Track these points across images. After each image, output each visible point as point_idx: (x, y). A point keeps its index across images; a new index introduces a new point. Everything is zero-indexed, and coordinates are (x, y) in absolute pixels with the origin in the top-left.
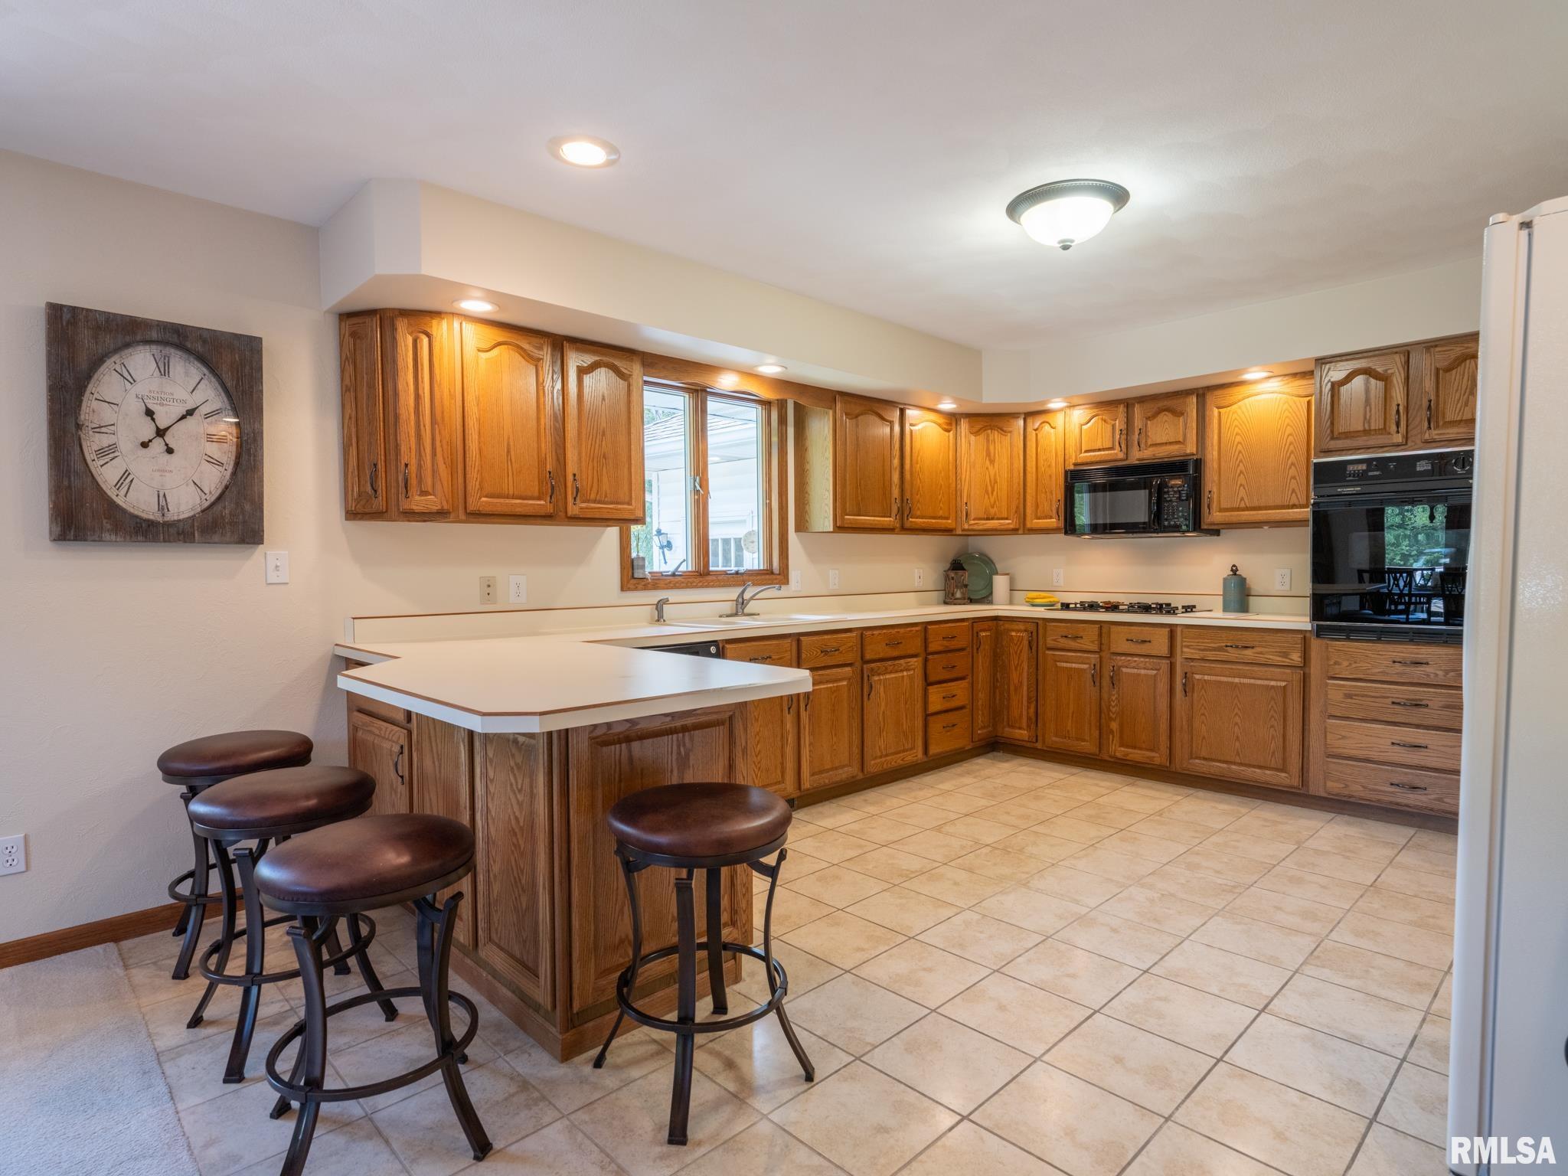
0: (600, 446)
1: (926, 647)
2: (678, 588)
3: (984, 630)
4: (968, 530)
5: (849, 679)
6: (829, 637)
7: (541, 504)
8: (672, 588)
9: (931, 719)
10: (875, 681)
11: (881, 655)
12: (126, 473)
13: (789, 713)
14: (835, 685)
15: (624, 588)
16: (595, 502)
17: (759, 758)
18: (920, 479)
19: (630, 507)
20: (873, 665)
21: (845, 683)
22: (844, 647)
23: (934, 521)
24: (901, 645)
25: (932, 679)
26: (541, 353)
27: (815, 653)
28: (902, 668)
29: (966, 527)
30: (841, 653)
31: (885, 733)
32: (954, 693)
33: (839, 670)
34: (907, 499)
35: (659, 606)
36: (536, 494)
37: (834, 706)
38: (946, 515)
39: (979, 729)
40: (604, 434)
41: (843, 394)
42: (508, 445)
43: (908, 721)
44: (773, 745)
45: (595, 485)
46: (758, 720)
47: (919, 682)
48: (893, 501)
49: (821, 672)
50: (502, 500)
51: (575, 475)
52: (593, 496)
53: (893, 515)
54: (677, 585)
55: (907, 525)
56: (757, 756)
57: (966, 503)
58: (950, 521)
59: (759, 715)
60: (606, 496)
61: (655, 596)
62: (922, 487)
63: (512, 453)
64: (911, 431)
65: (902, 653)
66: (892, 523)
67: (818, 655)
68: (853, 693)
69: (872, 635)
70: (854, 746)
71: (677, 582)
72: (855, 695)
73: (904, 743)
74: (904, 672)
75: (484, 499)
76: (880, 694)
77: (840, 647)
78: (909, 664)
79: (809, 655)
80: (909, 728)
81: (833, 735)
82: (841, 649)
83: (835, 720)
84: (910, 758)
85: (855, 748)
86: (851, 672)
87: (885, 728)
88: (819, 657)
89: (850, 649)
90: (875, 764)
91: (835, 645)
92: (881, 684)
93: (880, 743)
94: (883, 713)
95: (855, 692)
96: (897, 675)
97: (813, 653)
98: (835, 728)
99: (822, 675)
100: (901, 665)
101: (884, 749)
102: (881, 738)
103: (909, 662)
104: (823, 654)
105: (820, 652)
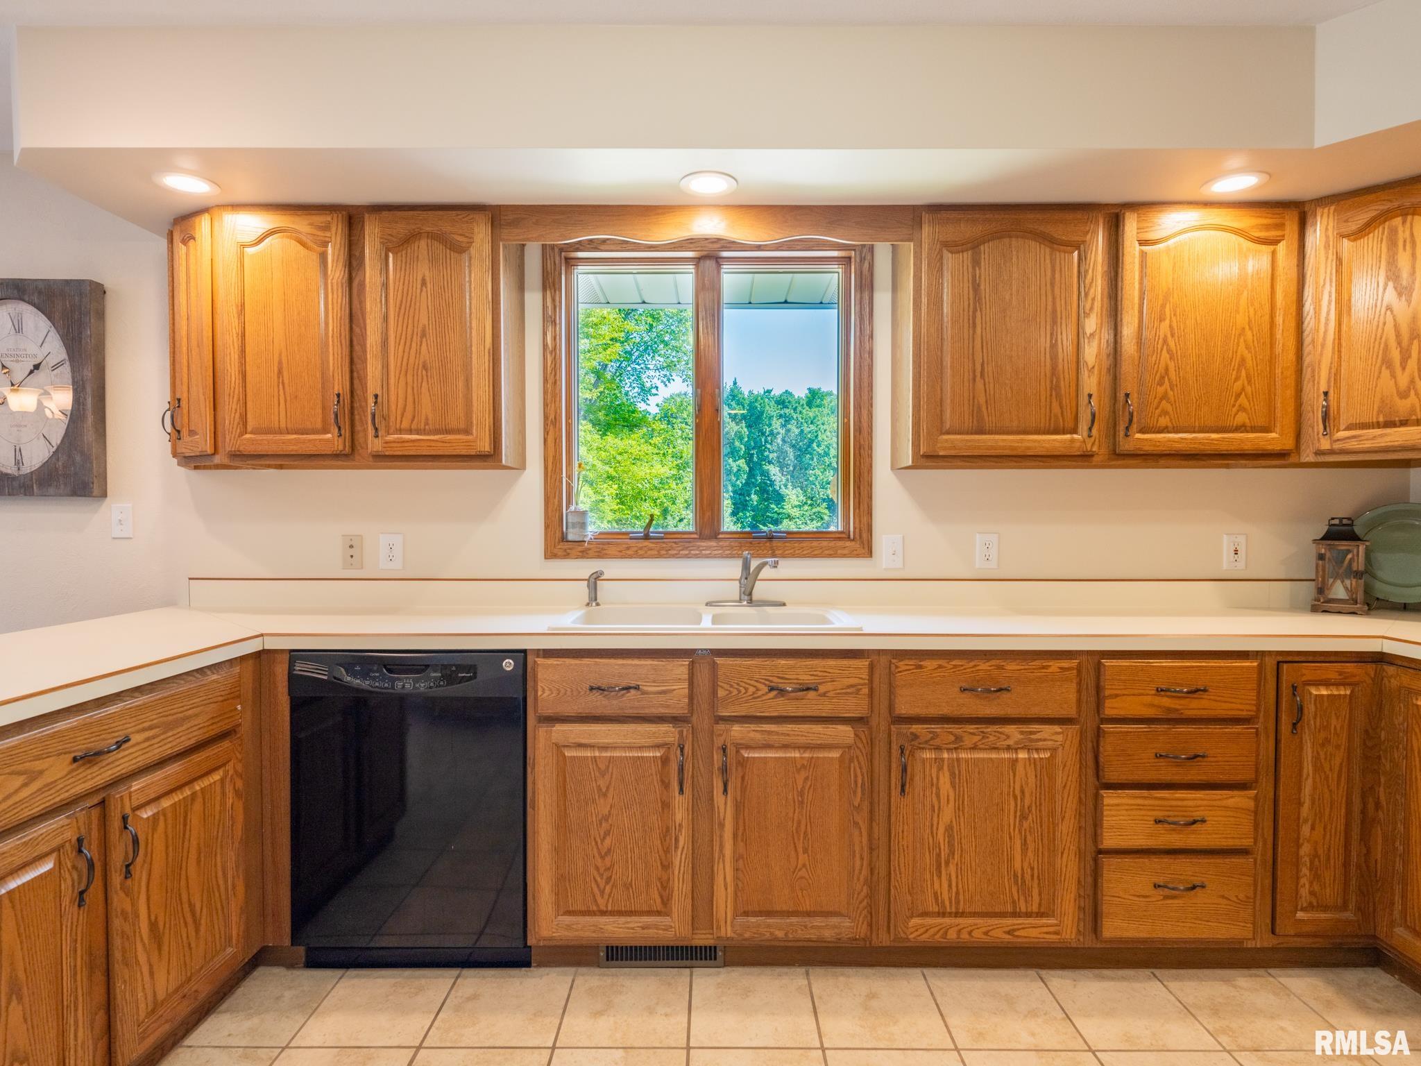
0: (418, 352)
1: (1099, 705)
2: (642, 557)
3: (1327, 683)
4: (1331, 452)
5: (850, 747)
6: (791, 662)
7: (331, 440)
8: (630, 557)
9: (1108, 863)
10: (924, 761)
11: (946, 710)
13: (681, 791)
14: (807, 755)
15: (550, 554)
16: (410, 431)
17: (608, 860)
18: (1169, 351)
19: (470, 437)
20: (916, 728)
21: (835, 754)
22: (829, 686)
23: (1214, 436)
24: (1005, 695)
25: (1112, 775)
26: (328, 234)
27: (751, 689)
28: (1010, 742)
29: (1325, 444)
30: (824, 695)
31: (952, 868)
32: (1197, 815)
33: (818, 728)
34: (1127, 395)
35: (594, 581)
36: (319, 425)
37: (801, 794)
38: (1261, 421)
39: (1302, 909)
40: (424, 335)
41: (937, 209)
42: (280, 363)
43: (1030, 854)
44: (641, 843)
45: (410, 408)
46: (605, 795)
47: (1067, 777)
48: (1083, 400)
49: (767, 727)
50: (270, 437)
51: (376, 396)
52: (405, 425)
53: (1083, 426)
54: (641, 552)
55: (1126, 446)
56: (603, 858)
57: (1326, 394)
58: (1273, 435)
59: (608, 788)
60: (427, 424)
62: (1178, 369)
63: (285, 374)
64: (1143, 255)
65: (1011, 712)
66: (1077, 445)
67: (760, 693)
68: (856, 776)
69: (916, 669)
70: (858, 879)
71: (641, 548)
72: (863, 780)
73: (1016, 898)
74: (1017, 753)
75: (248, 436)
76: (938, 788)
77: (820, 683)
78: (1032, 737)
79: (735, 692)
80: (1032, 869)
81: (800, 850)
82: (822, 689)
83: (803, 822)
84: (1034, 933)
85: (862, 883)
86: (856, 735)
87: (953, 858)
88: (764, 698)
89: (848, 690)
90: (922, 926)
91: (806, 678)
92: (940, 769)
93: (937, 886)
94: (949, 828)
95: (863, 775)
96: (994, 755)
97: (746, 689)
98: (804, 838)
99: (770, 733)
100: (1008, 737)
101: (950, 899)
102: (940, 877)
103: (1034, 733)
104: (774, 693)
105: (766, 689)
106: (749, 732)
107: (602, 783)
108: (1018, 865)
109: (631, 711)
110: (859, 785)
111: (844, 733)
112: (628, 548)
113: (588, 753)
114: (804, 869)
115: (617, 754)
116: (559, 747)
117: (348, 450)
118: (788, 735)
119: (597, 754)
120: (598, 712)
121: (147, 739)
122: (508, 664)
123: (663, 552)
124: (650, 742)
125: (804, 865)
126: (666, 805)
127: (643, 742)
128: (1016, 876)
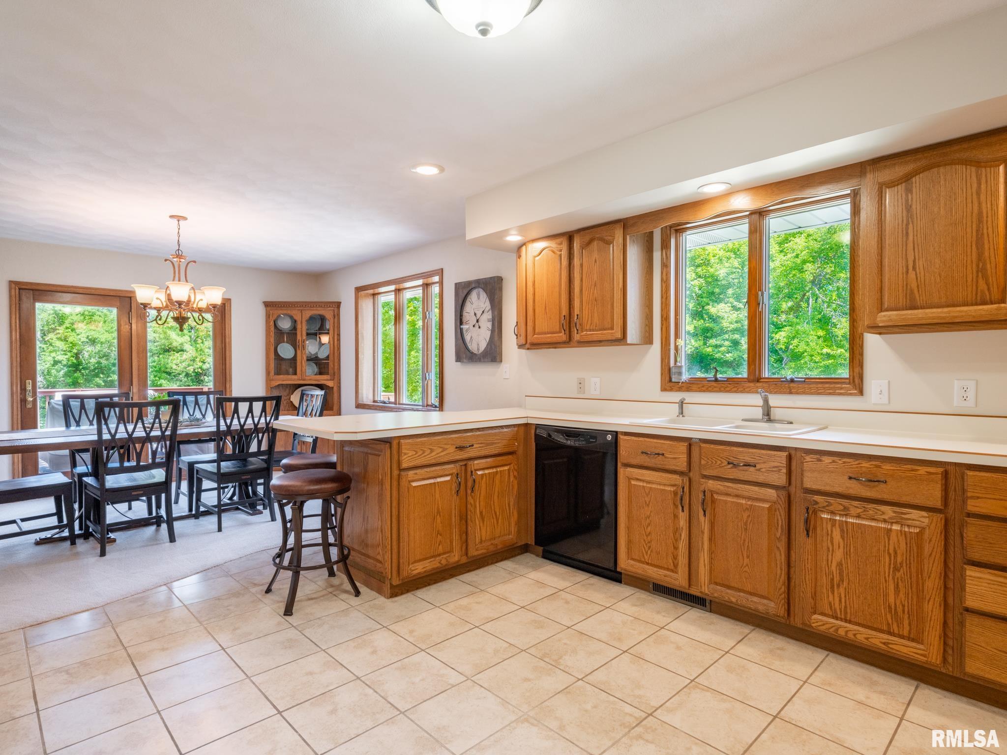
0: (593, 293)
1: (964, 503)
2: (711, 391)
6: (741, 449)
7: (562, 336)
9: (969, 618)
10: (822, 519)
11: (837, 489)
12: (471, 337)
13: (683, 511)
14: (749, 503)
15: (663, 389)
16: (590, 330)
17: (649, 538)
19: (613, 331)
20: (817, 498)
21: (766, 505)
22: (762, 466)
24: (882, 485)
25: (974, 555)
26: (562, 246)
27: (719, 462)
28: (886, 517)
30: (759, 470)
31: (842, 590)
33: (756, 489)
35: (682, 403)
36: (558, 330)
37: (746, 524)
40: (595, 285)
41: (877, 161)
42: (546, 304)
43: (902, 595)
44: (664, 533)
45: (590, 319)
46: (648, 505)
47: (933, 546)
49: (727, 484)
50: (542, 336)
51: (578, 315)
52: (588, 328)
56: (647, 536)
59: (649, 502)
60: (596, 326)
61: (676, 396)
63: (547, 308)
67: (723, 465)
68: (778, 520)
69: (817, 461)
70: (779, 580)
71: (710, 387)
72: (782, 522)
73: (890, 622)
74: (892, 525)
75: (535, 336)
76: (832, 538)
77: (757, 463)
78: (903, 516)
79: (710, 463)
80: (903, 606)
81: (745, 556)
82: (758, 466)
83: (747, 541)
84: (904, 650)
85: (781, 584)
86: (778, 496)
87: (843, 584)
88: (725, 467)
89: (774, 469)
90: (821, 621)
91: (748, 459)
92: (833, 525)
93: (831, 598)
94: (840, 564)
95: (782, 520)
96: (873, 524)
97: (716, 462)
98: (747, 549)
99: (728, 487)
100: (883, 513)
101: (841, 609)
102: (833, 593)
103: (905, 514)
104: (731, 466)
105: (726, 463)
106: (717, 485)
107: (647, 499)
108: (892, 599)
109: (660, 466)
110: (780, 526)
111: (771, 493)
112: (703, 386)
113: (641, 484)
114: (747, 567)
115: (654, 486)
116: (629, 479)
117: (568, 340)
118: (738, 490)
119: (645, 485)
120: (646, 464)
121: (480, 447)
122: (609, 437)
123: (722, 389)
124: (668, 483)
125: (747, 565)
126: (676, 516)
127: (665, 482)
128: (890, 607)
